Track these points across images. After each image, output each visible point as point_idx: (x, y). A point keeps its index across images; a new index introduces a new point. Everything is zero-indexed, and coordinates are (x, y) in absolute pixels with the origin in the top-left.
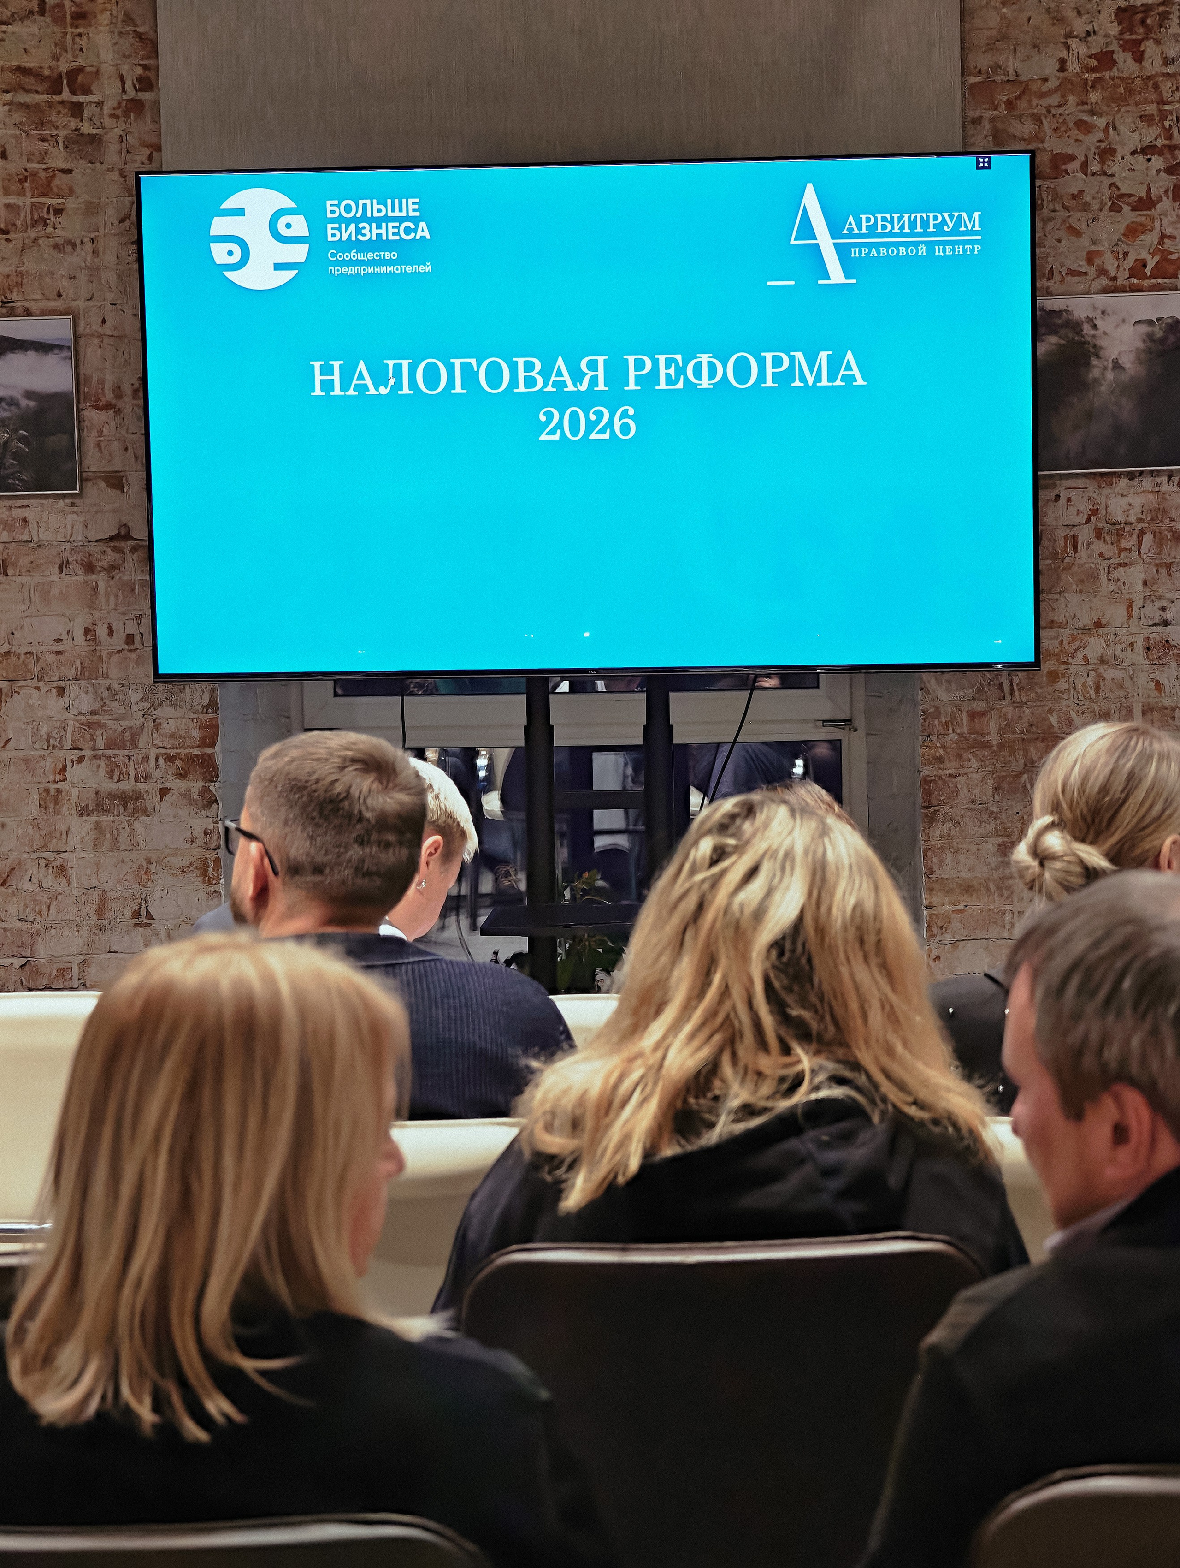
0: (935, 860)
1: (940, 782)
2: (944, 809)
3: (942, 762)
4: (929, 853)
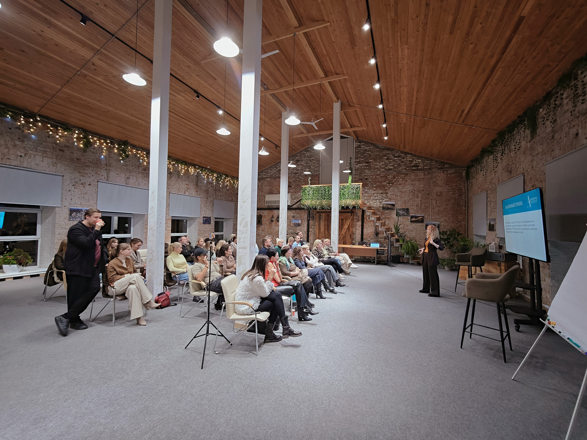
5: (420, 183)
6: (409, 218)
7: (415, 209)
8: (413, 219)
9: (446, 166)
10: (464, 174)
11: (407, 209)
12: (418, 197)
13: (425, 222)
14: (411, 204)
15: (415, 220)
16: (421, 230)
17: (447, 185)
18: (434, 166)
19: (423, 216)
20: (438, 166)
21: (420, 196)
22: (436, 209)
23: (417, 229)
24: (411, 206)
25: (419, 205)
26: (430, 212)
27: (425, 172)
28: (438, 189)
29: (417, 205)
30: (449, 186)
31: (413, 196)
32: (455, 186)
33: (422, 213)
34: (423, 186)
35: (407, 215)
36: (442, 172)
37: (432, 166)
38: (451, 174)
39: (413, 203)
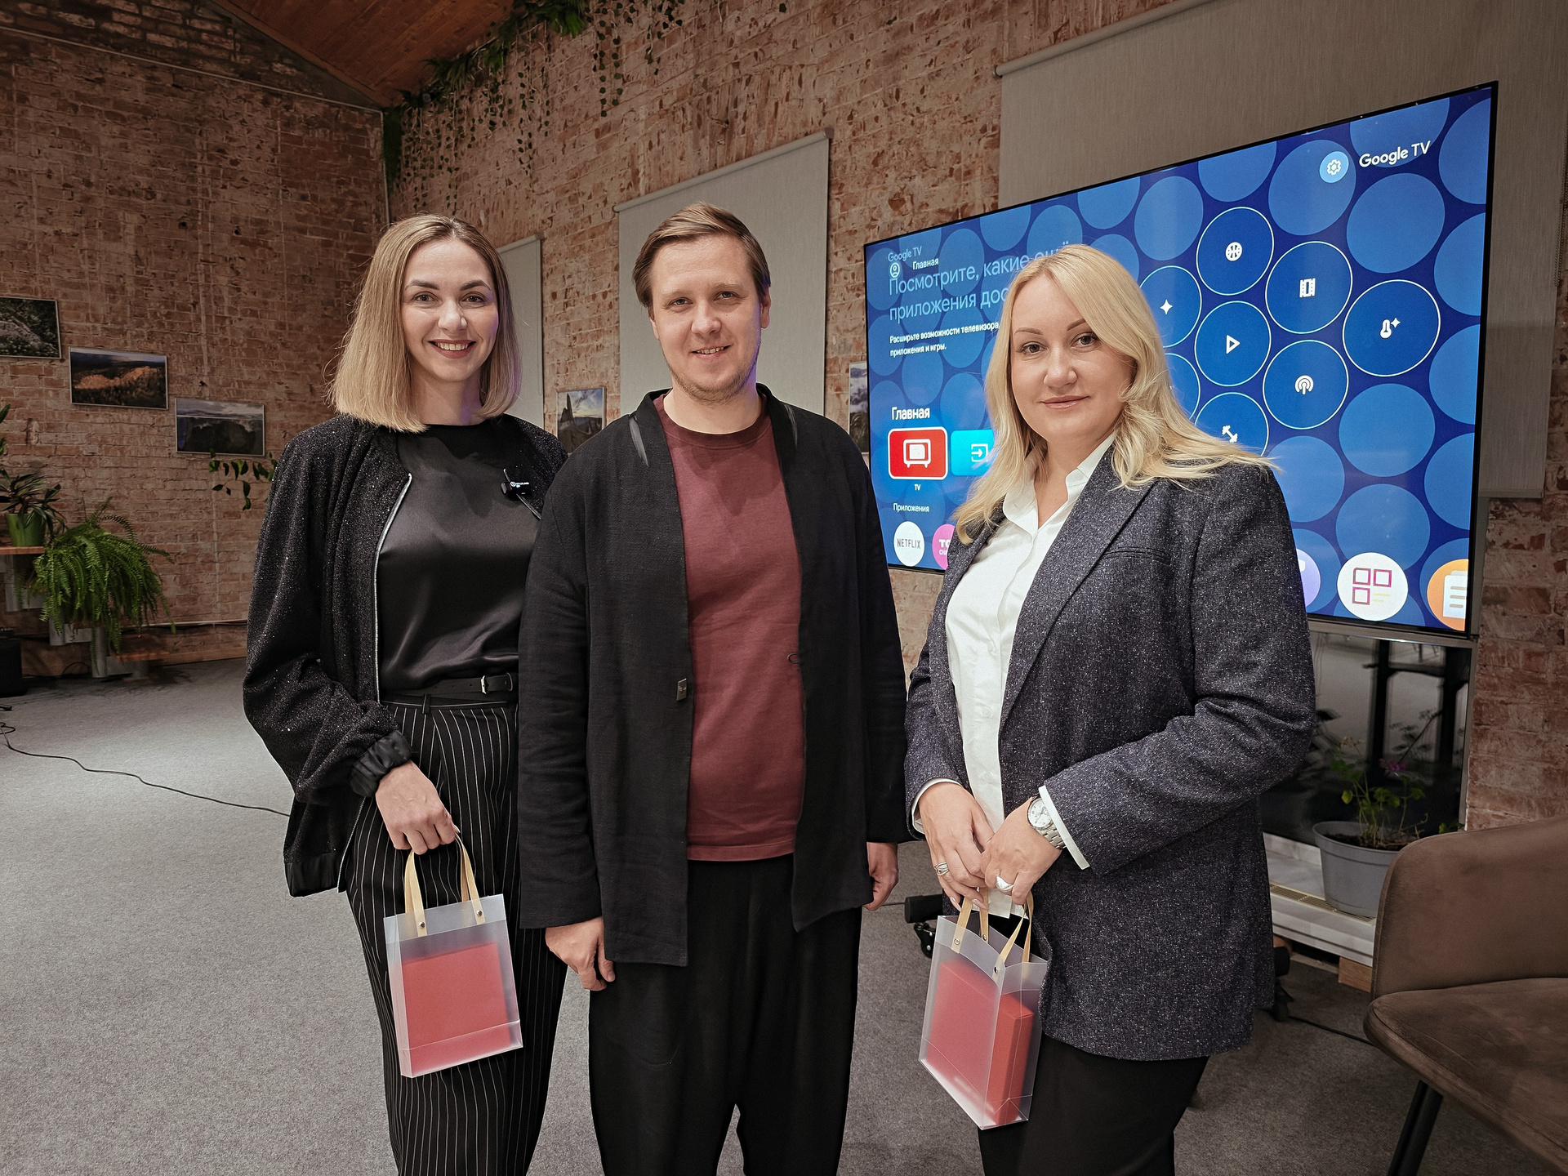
0: (1480, 769)
1: (1491, 707)
2: (1493, 729)
3: (1495, 690)
4: (1475, 763)
5: (123, 135)
6: (63, 371)
7: (102, 310)
8: (94, 382)
9: (278, 67)
10: (374, 141)
11: (46, 309)
12: (114, 232)
13: (172, 401)
14: (66, 276)
15: (108, 390)
16: (148, 456)
17: (291, 185)
18: (210, 46)
19: (161, 365)
20: (233, 52)
21: (131, 229)
22: (237, 325)
23: (122, 450)
24: (69, 284)
25: (123, 289)
26: (203, 342)
27: (154, 68)
28: (241, 203)
29: (111, 289)
30: (304, 198)
31: (82, 221)
32: (334, 200)
33: (153, 346)
34: (144, 161)
35: (43, 352)
36: (259, 96)
37: (200, 42)
38: (308, 123)
39: (86, 267)
